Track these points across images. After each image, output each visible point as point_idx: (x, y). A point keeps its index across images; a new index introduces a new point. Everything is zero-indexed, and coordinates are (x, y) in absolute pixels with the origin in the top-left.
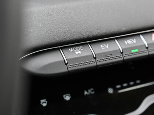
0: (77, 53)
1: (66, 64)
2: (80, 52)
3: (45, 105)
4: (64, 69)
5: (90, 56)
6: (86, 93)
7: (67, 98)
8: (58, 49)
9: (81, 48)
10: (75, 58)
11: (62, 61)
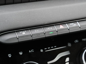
0: (23, 34)
1: (18, 39)
2: (25, 33)
3: (10, 57)
4: (17, 41)
5: (29, 35)
6: (30, 51)
7: (21, 54)
8: (15, 32)
9: (25, 31)
10: (22, 36)
11: (16, 37)
